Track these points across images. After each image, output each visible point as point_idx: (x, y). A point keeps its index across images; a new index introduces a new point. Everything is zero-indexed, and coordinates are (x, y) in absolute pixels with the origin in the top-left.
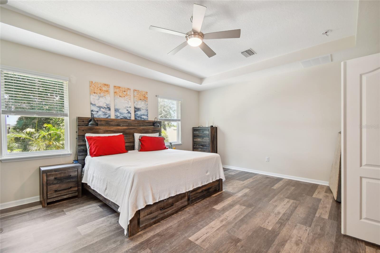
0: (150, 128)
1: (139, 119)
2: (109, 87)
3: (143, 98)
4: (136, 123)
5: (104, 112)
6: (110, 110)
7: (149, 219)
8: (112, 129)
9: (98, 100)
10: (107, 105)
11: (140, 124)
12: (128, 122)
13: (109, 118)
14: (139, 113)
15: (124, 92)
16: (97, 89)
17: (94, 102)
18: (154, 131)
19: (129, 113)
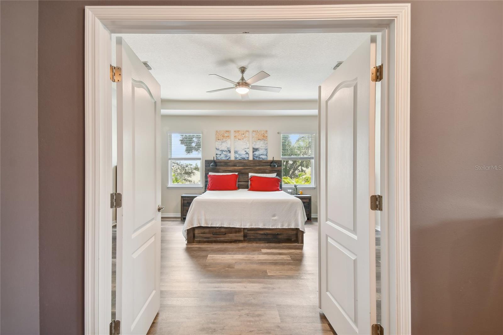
0: (267, 168)
1: (257, 159)
2: (230, 133)
3: (263, 137)
4: (251, 164)
5: (225, 155)
6: (230, 152)
7: (202, 237)
8: (229, 169)
9: (221, 145)
10: (228, 148)
11: (256, 164)
12: (243, 162)
13: (229, 159)
14: (257, 153)
15: (242, 135)
16: (221, 136)
17: (218, 147)
18: (272, 171)
19: (247, 153)
